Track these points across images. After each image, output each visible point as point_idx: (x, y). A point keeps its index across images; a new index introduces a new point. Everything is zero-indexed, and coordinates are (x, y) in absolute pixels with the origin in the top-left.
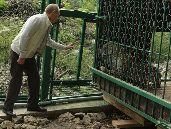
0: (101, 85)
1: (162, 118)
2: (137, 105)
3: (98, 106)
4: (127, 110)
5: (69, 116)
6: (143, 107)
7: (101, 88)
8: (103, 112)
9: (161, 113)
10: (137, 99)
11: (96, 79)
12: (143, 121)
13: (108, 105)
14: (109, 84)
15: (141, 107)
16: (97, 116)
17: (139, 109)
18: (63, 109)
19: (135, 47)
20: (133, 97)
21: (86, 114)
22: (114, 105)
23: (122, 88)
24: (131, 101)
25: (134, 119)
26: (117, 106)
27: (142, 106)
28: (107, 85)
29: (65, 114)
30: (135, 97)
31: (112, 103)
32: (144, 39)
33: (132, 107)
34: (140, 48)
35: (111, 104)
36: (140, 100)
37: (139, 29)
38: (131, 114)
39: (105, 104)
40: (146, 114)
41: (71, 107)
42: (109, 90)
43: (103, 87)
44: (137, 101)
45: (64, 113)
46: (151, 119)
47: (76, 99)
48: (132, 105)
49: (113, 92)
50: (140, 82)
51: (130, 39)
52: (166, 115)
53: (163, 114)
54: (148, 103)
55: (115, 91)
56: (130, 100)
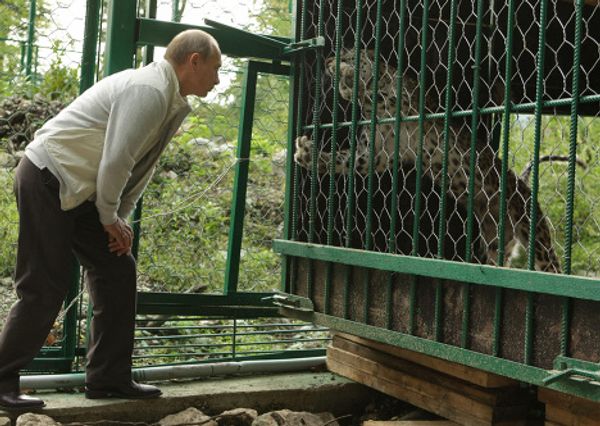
0: (317, 297)
1: (568, 354)
2: (462, 333)
3: (309, 386)
4: (420, 390)
5: (197, 421)
6: (487, 336)
7: (317, 308)
8: (327, 411)
9: (562, 338)
10: (457, 311)
11: (296, 278)
13: (348, 385)
14: (345, 281)
15: (479, 337)
16: (303, 422)
17: (470, 344)
18: (173, 396)
19: (441, 111)
20: (443, 305)
21: (260, 413)
22: (368, 383)
23: (396, 279)
24: (435, 325)
26: (382, 382)
27: (481, 330)
28: (338, 292)
29: (181, 413)
30: (450, 305)
31: (361, 374)
32: (473, 67)
33: (443, 345)
34: (458, 109)
35: (357, 379)
36: (470, 313)
37: (449, 37)
38: (436, 399)
39: (335, 383)
40: (498, 360)
41: (204, 390)
42: (348, 306)
43: (322, 301)
44: (461, 319)
45: (176, 412)
46: (521, 371)
47: (222, 367)
48: (441, 338)
49: (361, 310)
50: (468, 242)
51: (419, 88)
52: (583, 338)
53: (573, 337)
54: (506, 312)
55: (370, 305)
56: (430, 324)
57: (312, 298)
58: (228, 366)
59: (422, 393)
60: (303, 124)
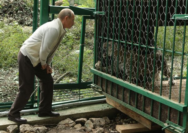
0: (103, 87)
1: (170, 120)
2: (142, 107)
3: (101, 110)
4: (132, 113)
5: (70, 122)
6: (149, 109)
7: (103, 90)
8: (107, 116)
9: (168, 115)
10: (141, 101)
11: (97, 80)
12: (149, 125)
13: (112, 109)
14: (111, 85)
15: (147, 109)
16: (99, 121)
17: (145, 111)
18: (63, 115)
19: (138, 43)
20: (137, 98)
21: (88, 119)
22: (118, 109)
23: (125, 89)
24: (135, 103)
25: (140, 122)
26: (121, 109)
27: (148, 107)
28: (109, 87)
29: (65, 120)
30: (139, 98)
31: (116, 106)
32: (146, 35)
33: (137, 109)
34: (142, 44)
35: (115, 107)
36: (145, 102)
37: (140, 23)
38: (136, 117)
39: (108, 108)
40: (152, 117)
41: (72, 112)
42: (112, 92)
43: (105, 88)
44: (142, 103)
45: (64, 119)
46: (157, 121)
47: (76, 103)
48: (137, 107)
49: (115, 94)
50: (144, 82)
51: (131, 35)
52: (173, 116)
53: (171, 116)
54: (154, 105)
55: (118, 93)
56: (134, 102)
57: (102, 87)
58: (78, 103)
59: (132, 114)
60: (98, 36)
